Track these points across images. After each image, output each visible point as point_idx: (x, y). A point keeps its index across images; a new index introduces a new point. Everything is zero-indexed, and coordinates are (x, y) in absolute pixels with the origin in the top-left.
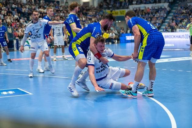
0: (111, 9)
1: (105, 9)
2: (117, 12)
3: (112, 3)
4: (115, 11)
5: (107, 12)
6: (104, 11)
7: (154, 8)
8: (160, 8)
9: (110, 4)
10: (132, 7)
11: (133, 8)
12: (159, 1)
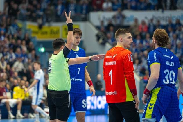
0: (40, 21)
1: (24, 19)
2: (55, 30)
3: (44, 5)
4: (49, 26)
5: (28, 27)
6: (20, 24)
7: (159, 21)
8: (174, 22)
9: (38, 6)
10: (99, 19)
11: (102, 19)
12: (172, 1)
